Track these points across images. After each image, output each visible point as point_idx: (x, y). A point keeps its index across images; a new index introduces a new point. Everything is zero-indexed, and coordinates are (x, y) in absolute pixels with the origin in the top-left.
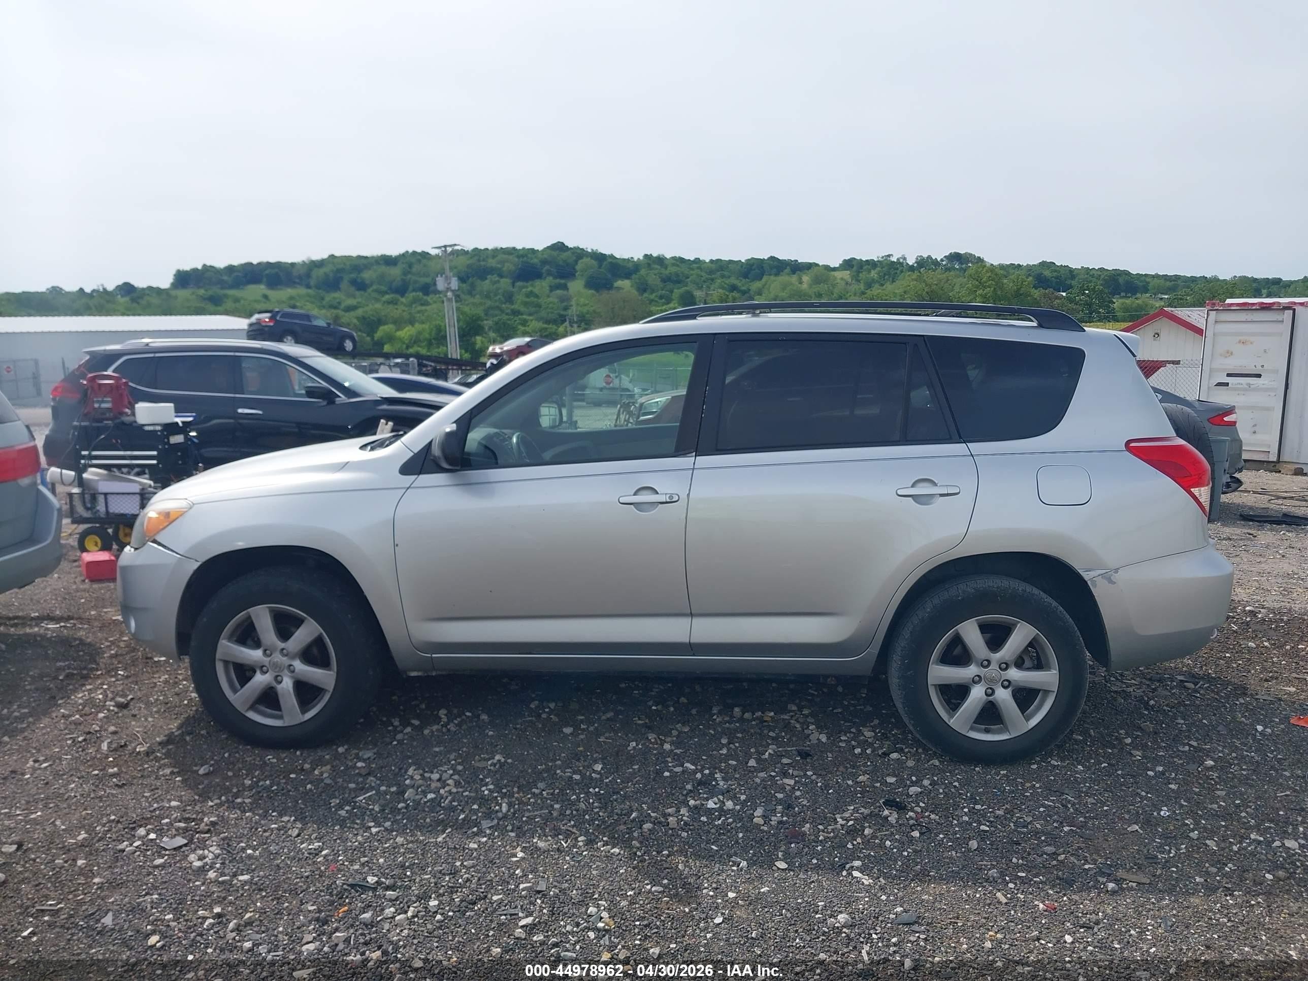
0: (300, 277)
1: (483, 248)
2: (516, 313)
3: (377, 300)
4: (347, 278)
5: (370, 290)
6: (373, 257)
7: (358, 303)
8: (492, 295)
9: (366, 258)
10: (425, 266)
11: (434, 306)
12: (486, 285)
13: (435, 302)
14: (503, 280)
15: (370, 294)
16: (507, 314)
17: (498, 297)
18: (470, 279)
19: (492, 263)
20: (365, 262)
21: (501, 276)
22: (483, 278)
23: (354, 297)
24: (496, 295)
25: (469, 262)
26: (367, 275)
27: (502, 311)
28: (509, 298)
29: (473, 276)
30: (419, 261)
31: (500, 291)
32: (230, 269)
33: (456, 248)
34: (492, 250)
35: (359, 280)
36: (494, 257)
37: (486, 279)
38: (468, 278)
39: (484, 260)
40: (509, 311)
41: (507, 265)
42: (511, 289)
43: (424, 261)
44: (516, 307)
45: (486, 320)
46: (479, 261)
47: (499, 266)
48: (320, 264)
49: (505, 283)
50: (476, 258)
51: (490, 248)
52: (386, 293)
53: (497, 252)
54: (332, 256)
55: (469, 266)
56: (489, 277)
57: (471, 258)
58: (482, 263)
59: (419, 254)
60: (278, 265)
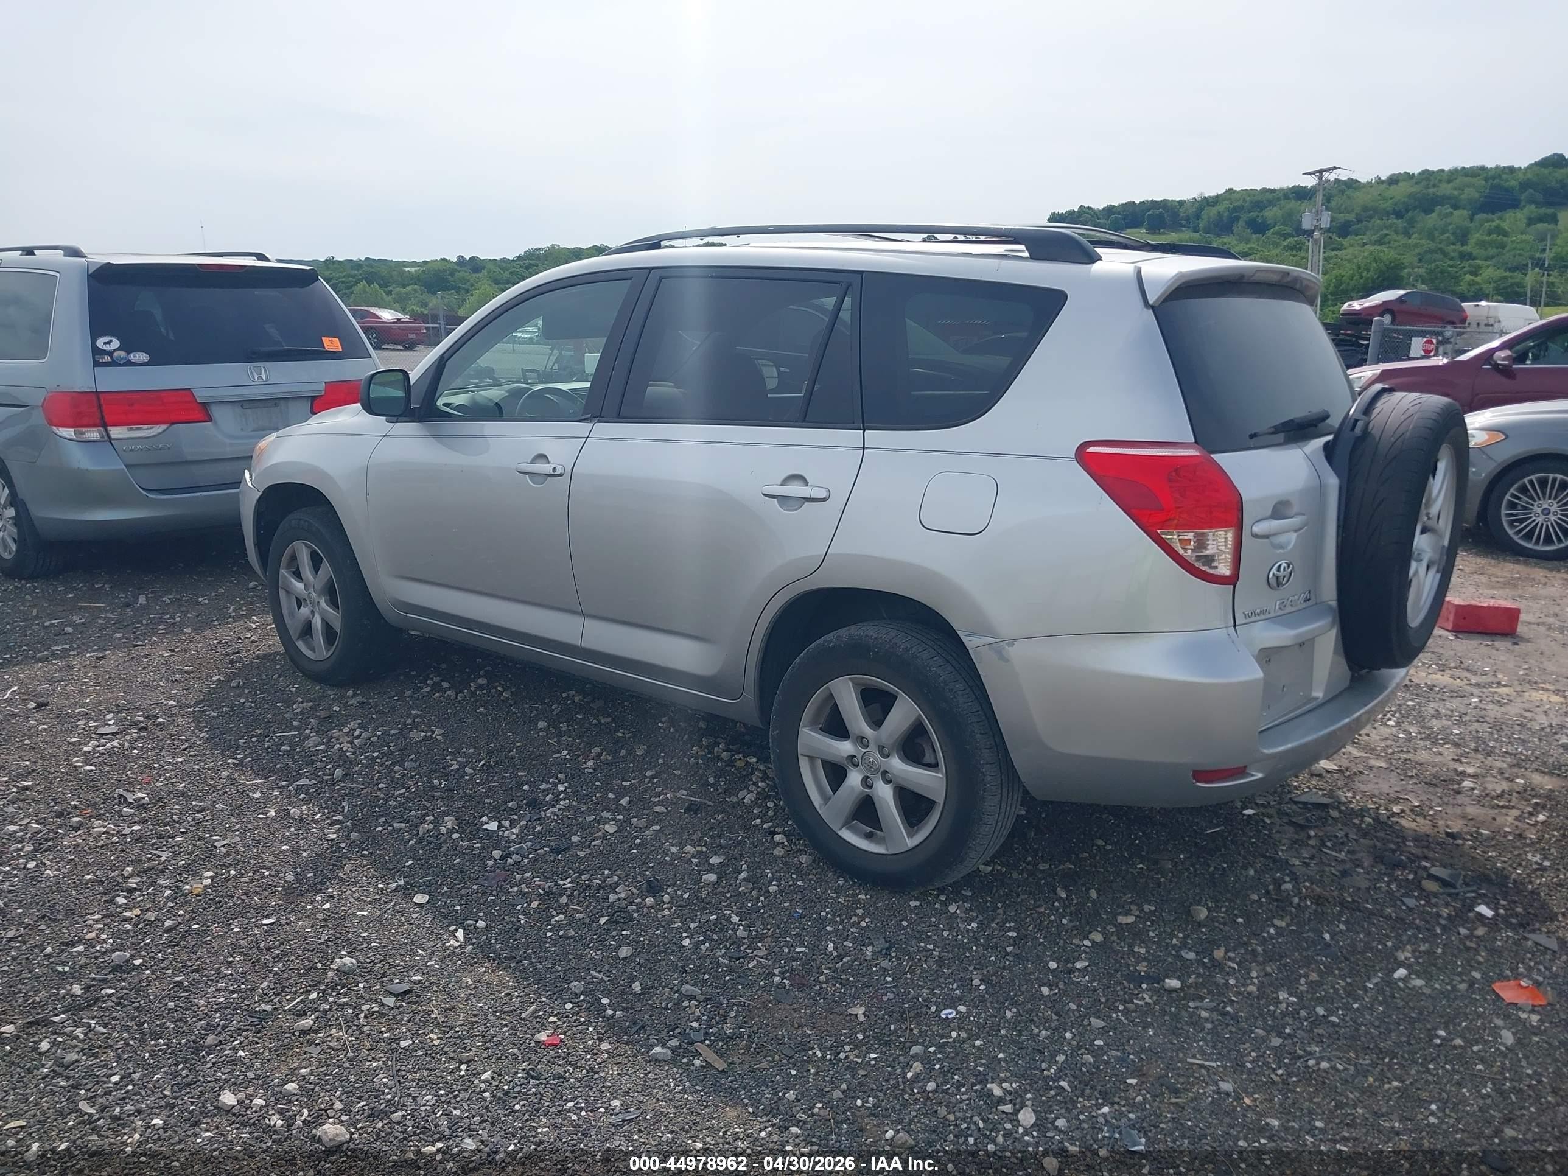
0: (1188, 219)
1: (1436, 170)
2: (1464, 256)
3: (1276, 245)
4: (1244, 217)
5: (1269, 233)
6: (1282, 190)
7: (1251, 249)
8: (1436, 234)
9: (1273, 191)
10: (1349, 197)
11: (1350, 250)
12: (1432, 220)
13: (1352, 246)
14: (1456, 213)
15: (1268, 238)
16: (1452, 259)
17: (1447, 235)
18: (1410, 214)
19: (1445, 189)
20: (1269, 196)
21: (1455, 207)
22: (1428, 211)
23: (1248, 241)
24: (1443, 233)
25: (1413, 189)
26: (1270, 214)
27: (1445, 254)
28: (1463, 237)
29: (1415, 208)
30: (1343, 192)
31: (1450, 227)
32: (1110, 210)
33: (1332, 177)
34: (1450, 171)
35: (1259, 220)
36: (1449, 181)
37: (1433, 211)
38: (1407, 211)
39: (1434, 186)
40: (1455, 255)
41: (1467, 191)
42: (1467, 223)
43: (1349, 192)
44: (1467, 248)
45: (1419, 267)
46: (1427, 187)
47: (1456, 193)
48: (1216, 200)
49: (1460, 217)
50: (1424, 183)
51: (1446, 169)
52: (1290, 235)
53: (1455, 174)
54: (1230, 191)
55: (1410, 196)
56: (1438, 208)
57: (1416, 183)
58: (1431, 191)
59: (1345, 183)
60: (1164, 204)
